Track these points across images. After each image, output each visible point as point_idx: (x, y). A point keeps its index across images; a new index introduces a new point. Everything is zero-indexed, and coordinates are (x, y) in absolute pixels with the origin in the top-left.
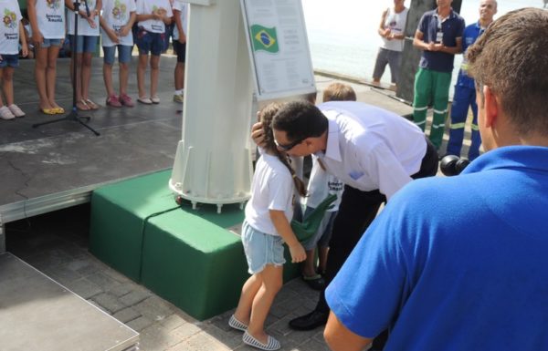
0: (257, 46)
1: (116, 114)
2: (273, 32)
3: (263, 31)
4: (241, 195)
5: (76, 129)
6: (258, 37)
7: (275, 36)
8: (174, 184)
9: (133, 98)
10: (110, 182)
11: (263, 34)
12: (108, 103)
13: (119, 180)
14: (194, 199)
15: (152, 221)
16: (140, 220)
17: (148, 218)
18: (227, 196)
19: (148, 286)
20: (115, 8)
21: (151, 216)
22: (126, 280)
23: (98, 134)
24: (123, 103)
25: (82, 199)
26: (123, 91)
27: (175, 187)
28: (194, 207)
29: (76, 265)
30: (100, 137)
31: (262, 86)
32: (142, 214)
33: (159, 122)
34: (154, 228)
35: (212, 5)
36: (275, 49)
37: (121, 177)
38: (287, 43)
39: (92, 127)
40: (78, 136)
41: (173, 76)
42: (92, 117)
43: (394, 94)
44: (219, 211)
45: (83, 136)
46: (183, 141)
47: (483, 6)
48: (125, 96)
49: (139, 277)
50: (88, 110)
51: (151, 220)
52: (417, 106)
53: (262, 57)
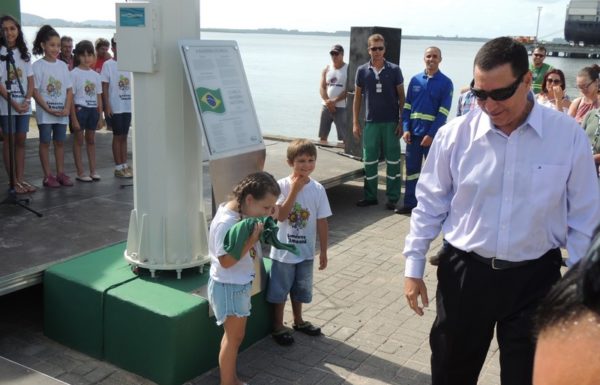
0: (204, 108)
1: (55, 194)
2: (218, 93)
3: (209, 94)
4: (200, 258)
5: (16, 213)
6: (204, 99)
7: (220, 97)
8: (129, 255)
9: (72, 177)
10: (62, 260)
11: (208, 96)
12: (45, 184)
13: (71, 257)
14: (152, 267)
15: (112, 292)
16: (99, 293)
17: (107, 290)
18: (186, 262)
19: (112, 362)
20: (50, 85)
21: (110, 288)
22: (88, 358)
23: (40, 215)
24: (61, 183)
25: (33, 280)
26: (61, 170)
27: (130, 257)
28: (153, 275)
29: (32, 350)
30: (43, 218)
31: (213, 145)
32: (100, 286)
33: (102, 199)
34: (115, 300)
35: (156, 72)
36: (221, 109)
37: (72, 254)
38: (232, 103)
39: (33, 209)
40: (19, 219)
41: (111, 152)
42: (31, 200)
43: (342, 151)
44: (179, 277)
45: (24, 219)
46: (135, 209)
47: (429, 57)
48: (63, 175)
49: (102, 354)
50: (25, 193)
51: (110, 292)
52: (367, 161)
53: (210, 118)
